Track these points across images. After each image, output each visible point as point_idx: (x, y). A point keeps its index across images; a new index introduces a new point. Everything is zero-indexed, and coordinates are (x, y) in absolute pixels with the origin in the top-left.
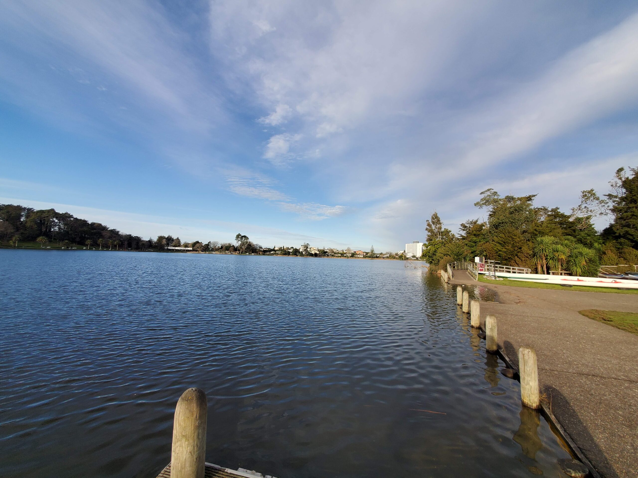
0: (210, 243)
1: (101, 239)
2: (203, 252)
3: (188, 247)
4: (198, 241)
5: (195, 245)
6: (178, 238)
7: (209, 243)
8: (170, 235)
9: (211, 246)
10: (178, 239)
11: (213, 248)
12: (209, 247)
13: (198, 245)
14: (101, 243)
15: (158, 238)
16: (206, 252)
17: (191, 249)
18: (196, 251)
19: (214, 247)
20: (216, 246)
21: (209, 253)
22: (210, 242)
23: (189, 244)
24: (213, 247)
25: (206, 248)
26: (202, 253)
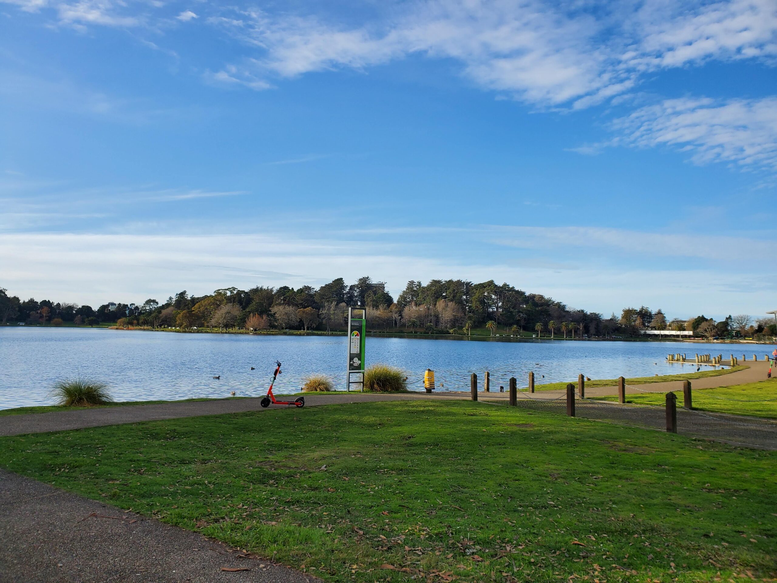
0: (729, 320)
1: (552, 321)
2: (717, 339)
3: (684, 330)
4: (703, 316)
5: (698, 325)
6: (660, 311)
7: (727, 318)
8: (645, 306)
9: (734, 327)
10: (660, 313)
11: (739, 331)
12: (729, 328)
13: (704, 325)
14: (553, 327)
15: (623, 313)
16: (724, 339)
17: (691, 333)
18: (703, 337)
19: (741, 328)
20: (744, 326)
21: (732, 343)
22: (730, 316)
23: (685, 322)
24: (738, 329)
25: (723, 331)
26: (715, 341)
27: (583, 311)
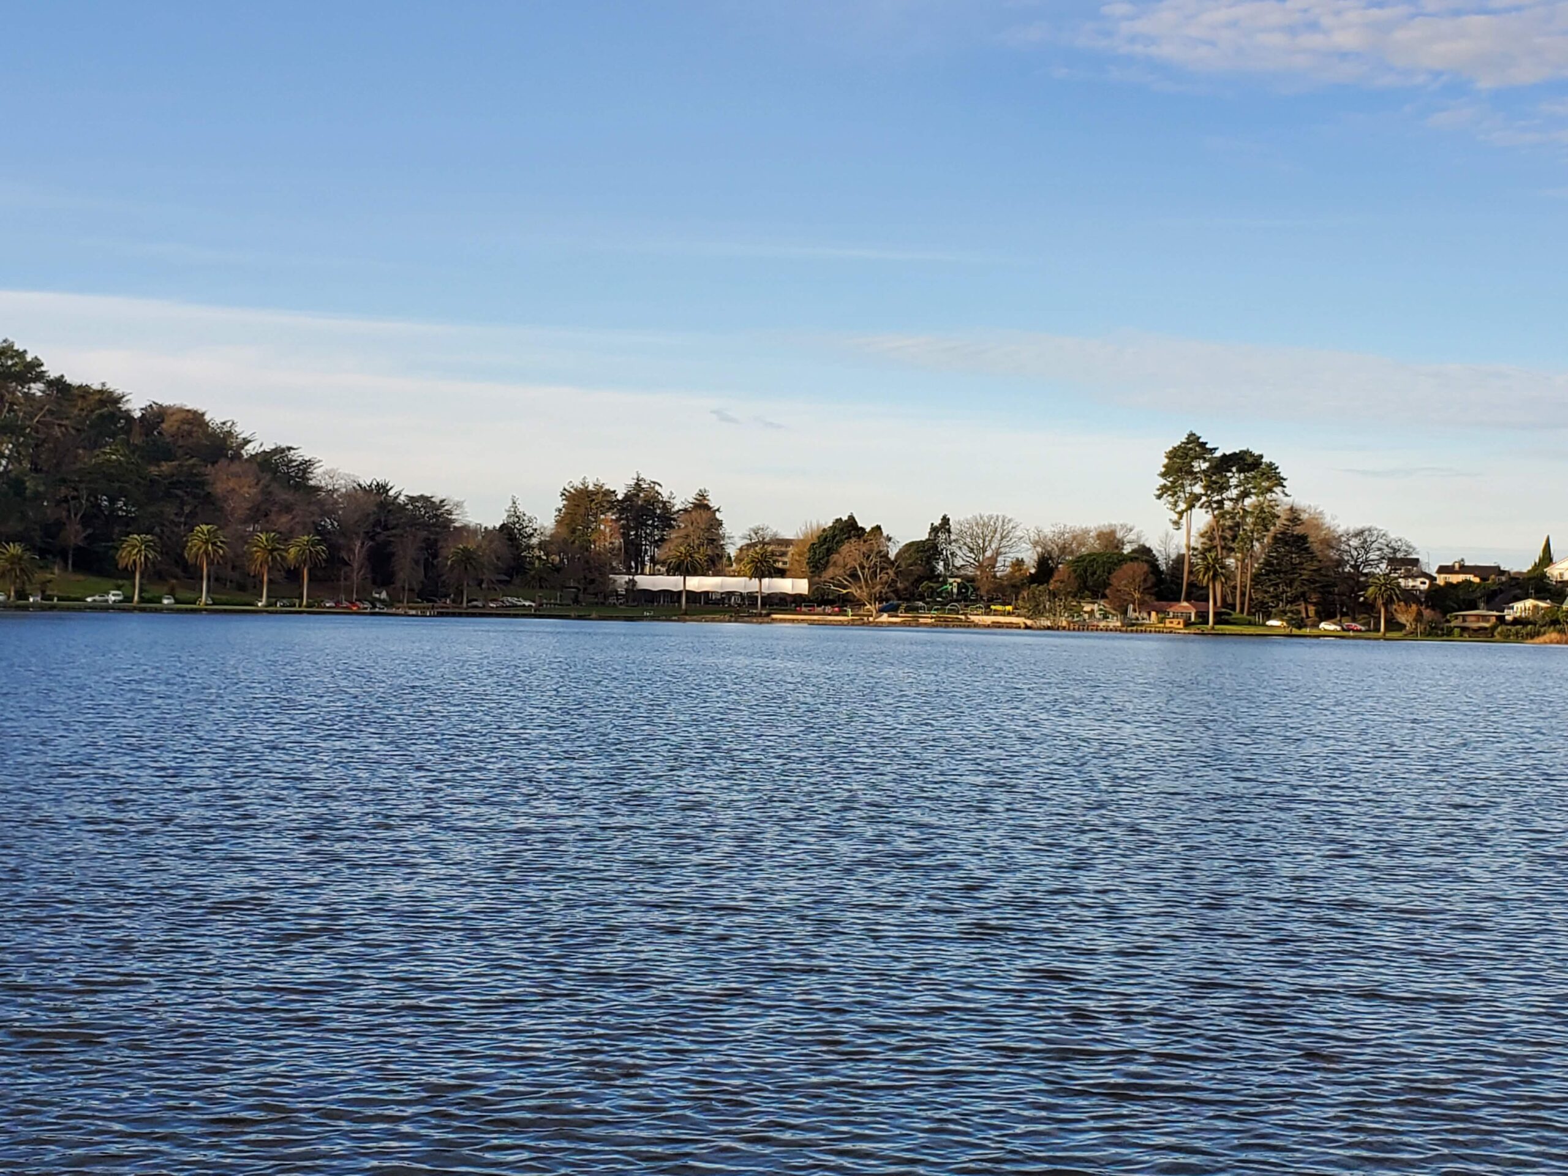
0: (942, 536)
1: (205, 528)
2: (892, 610)
3: (782, 573)
4: (851, 518)
5: (829, 552)
6: (702, 496)
7: (934, 530)
8: (648, 477)
9: (959, 562)
10: (701, 505)
11: (972, 580)
12: (941, 566)
13: (849, 553)
14: (206, 552)
15: (560, 503)
16: (917, 609)
17: (801, 586)
18: (843, 602)
19: (980, 566)
20: (994, 559)
21: (943, 624)
22: (945, 520)
23: (787, 543)
24: (970, 572)
25: (919, 580)
26: (885, 618)
27: (382, 489)
